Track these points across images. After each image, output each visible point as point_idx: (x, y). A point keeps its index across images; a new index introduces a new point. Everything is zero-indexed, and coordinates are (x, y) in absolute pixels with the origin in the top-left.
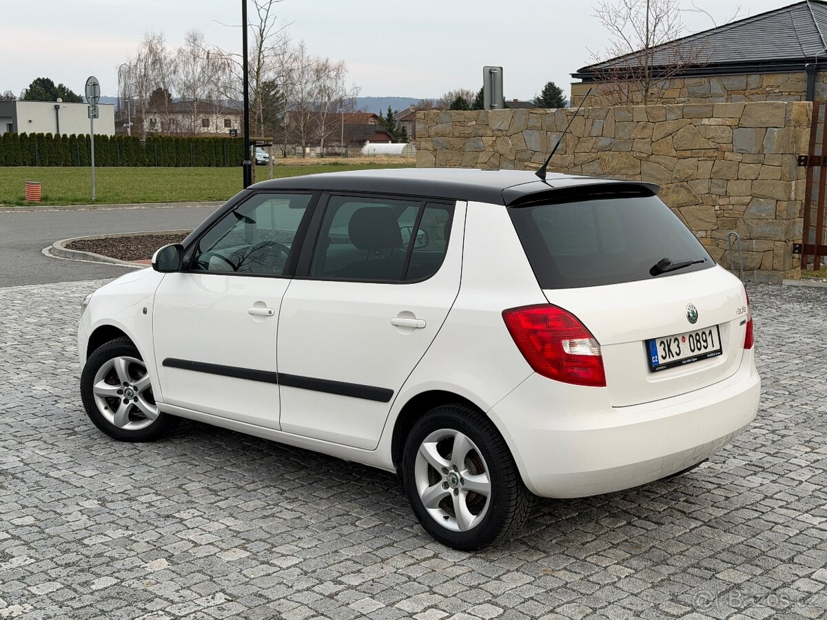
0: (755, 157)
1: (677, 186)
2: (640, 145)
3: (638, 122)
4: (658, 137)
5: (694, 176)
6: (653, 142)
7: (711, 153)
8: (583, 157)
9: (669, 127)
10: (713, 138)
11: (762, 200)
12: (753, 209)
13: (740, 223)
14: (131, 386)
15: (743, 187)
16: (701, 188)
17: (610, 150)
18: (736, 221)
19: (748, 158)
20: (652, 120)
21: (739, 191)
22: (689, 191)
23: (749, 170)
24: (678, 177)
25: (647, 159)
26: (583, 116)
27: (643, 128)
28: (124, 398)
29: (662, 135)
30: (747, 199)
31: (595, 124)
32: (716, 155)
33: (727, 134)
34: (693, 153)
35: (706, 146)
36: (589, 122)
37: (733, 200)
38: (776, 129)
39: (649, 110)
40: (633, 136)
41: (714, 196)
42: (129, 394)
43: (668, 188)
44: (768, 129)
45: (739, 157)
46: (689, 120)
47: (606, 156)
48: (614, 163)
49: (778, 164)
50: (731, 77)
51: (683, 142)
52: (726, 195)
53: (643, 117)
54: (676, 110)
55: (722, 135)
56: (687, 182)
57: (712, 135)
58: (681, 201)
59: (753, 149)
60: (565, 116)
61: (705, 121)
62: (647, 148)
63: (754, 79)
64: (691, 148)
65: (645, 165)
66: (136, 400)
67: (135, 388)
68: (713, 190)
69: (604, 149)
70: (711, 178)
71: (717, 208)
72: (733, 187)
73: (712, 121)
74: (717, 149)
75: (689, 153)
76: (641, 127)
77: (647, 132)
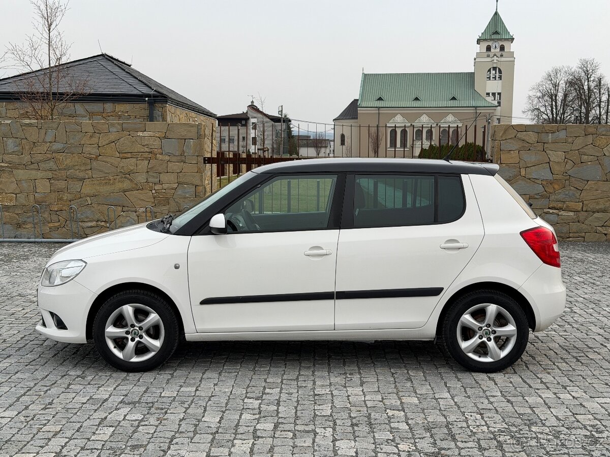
0: (179, 158)
1: (122, 177)
2: (88, 149)
3: (86, 132)
4: (104, 144)
5: (135, 171)
6: (99, 147)
7: (146, 155)
8: (40, 157)
9: (112, 137)
10: (148, 145)
11: (185, 186)
12: (179, 192)
13: (171, 201)
14: (137, 327)
15: (172, 177)
16: (141, 178)
17: (63, 152)
18: (168, 200)
19: (174, 159)
20: (97, 132)
21: (169, 180)
22: (131, 180)
23: (175, 166)
24: (123, 171)
25: (96, 158)
26: (37, 127)
27: (91, 137)
29: (107, 142)
30: (176, 185)
31: (48, 133)
32: (150, 156)
33: (157, 143)
34: (133, 155)
35: (142, 150)
36: (43, 131)
37: (165, 186)
38: (191, 140)
39: (94, 125)
40: (82, 142)
41: (151, 184)
43: (114, 179)
44: (186, 140)
45: (167, 158)
46: (128, 133)
47: (60, 156)
48: (68, 162)
49: (195, 162)
50: (91, 104)
51: (125, 148)
52: (160, 182)
53: (91, 130)
54: (116, 125)
55: (154, 143)
56: (129, 174)
57: (146, 143)
58: (126, 188)
59: (177, 152)
60: (19, 126)
61: (140, 134)
62: (95, 151)
63: (109, 106)
64: (131, 151)
65: (95, 163)
66: (141, 337)
67: (141, 328)
68: (150, 180)
69: (58, 152)
70: (148, 172)
71: (154, 191)
72: (164, 177)
73: (146, 134)
74: (151, 152)
75: (129, 155)
76: (89, 136)
77: (94, 140)
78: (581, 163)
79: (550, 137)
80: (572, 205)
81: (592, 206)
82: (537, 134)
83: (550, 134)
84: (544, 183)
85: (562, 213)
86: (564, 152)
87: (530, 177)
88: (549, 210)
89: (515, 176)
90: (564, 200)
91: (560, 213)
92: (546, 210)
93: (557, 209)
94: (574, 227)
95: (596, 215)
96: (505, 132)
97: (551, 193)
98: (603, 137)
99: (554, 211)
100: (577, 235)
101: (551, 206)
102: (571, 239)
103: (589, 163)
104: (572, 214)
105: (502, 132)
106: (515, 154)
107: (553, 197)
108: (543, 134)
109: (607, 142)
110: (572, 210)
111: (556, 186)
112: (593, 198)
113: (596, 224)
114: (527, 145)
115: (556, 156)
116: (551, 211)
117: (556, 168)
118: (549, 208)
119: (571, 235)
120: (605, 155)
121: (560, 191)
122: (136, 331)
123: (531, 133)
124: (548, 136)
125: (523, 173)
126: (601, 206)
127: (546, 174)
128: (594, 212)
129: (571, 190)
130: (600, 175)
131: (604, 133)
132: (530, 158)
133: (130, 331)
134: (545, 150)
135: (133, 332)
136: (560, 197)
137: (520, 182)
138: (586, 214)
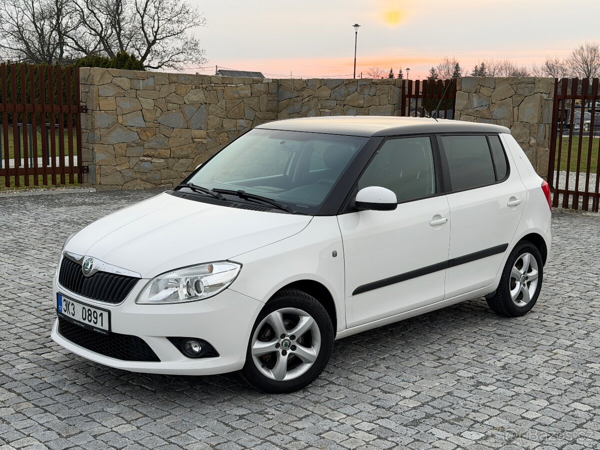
28: (282, 350)
42: (286, 345)
78: (168, 110)
79: (141, 84)
80: (162, 151)
81: (178, 153)
82: (129, 80)
83: (141, 81)
84: (139, 130)
85: (155, 160)
86: (154, 100)
87: (127, 124)
88: (144, 158)
89: (113, 124)
90: (156, 148)
91: (153, 161)
92: (142, 158)
93: (150, 157)
94: (165, 173)
95: (181, 161)
96: (102, 77)
97: (145, 141)
98: (183, 86)
99: (149, 159)
100: (167, 181)
101: (145, 154)
102: (163, 185)
103: (174, 111)
104: (162, 161)
105: (99, 77)
106: (112, 100)
107: (146, 145)
108: (135, 80)
109: (187, 91)
110: (163, 157)
111: (149, 134)
112: (178, 144)
113: (181, 170)
114: (122, 91)
115: (147, 104)
116: (146, 159)
117: (148, 116)
118: (144, 156)
119: (163, 181)
120: (185, 103)
121: (152, 138)
122: (287, 342)
123: (125, 79)
124: (140, 83)
125: (120, 121)
126: (185, 153)
127: (138, 122)
128: (179, 158)
129: (160, 137)
130: (183, 123)
131: (183, 82)
132: (126, 104)
133: (280, 343)
134: (138, 97)
135: (284, 343)
136: (153, 144)
137: (118, 130)
138: (173, 160)
